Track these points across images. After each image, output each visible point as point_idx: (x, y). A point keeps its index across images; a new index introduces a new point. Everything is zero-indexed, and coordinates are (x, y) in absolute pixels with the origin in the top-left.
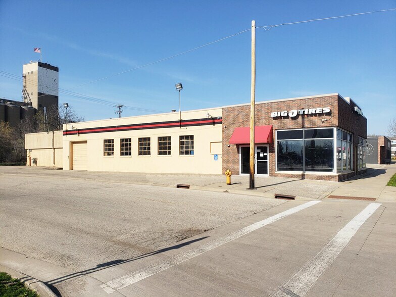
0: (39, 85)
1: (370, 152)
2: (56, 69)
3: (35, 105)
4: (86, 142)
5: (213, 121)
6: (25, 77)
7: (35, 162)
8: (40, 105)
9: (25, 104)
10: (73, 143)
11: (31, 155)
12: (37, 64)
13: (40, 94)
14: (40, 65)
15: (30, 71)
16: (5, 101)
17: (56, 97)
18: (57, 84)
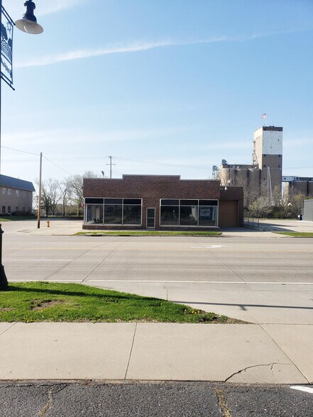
0: (264, 148)
2: (280, 129)
3: (260, 167)
8: (264, 166)
9: (252, 166)
12: (262, 128)
13: (264, 156)
14: (265, 129)
15: (258, 136)
16: (236, 166)
17: (280, 156)
18: (281, 144)
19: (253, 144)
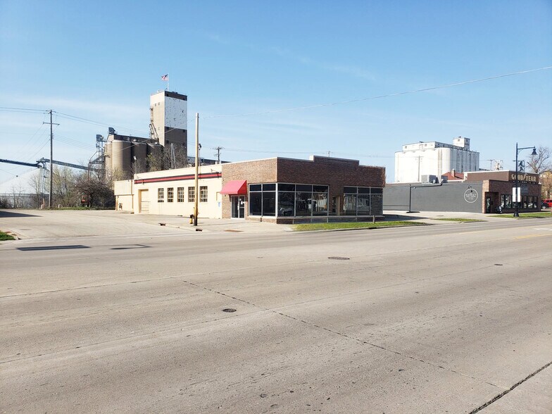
0: (166, 118)
1: (475, 198)
2: (184, 98)
3: (162, 142)
4: (147, 190)
5: (218, 175)
6: (152, 109)
7: (121, 207)
8: (167, 142)
9: (152, 141)
10: (142, 190)
11: (119, 200)
12: (164, 93)
13: (167, 129)
14: (167, 94)
15: (157, 103)
16: (132, 138)
17: (185, 131)
18: (186, 116)
19: (150, 111)
